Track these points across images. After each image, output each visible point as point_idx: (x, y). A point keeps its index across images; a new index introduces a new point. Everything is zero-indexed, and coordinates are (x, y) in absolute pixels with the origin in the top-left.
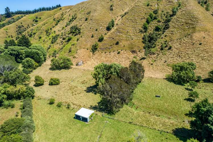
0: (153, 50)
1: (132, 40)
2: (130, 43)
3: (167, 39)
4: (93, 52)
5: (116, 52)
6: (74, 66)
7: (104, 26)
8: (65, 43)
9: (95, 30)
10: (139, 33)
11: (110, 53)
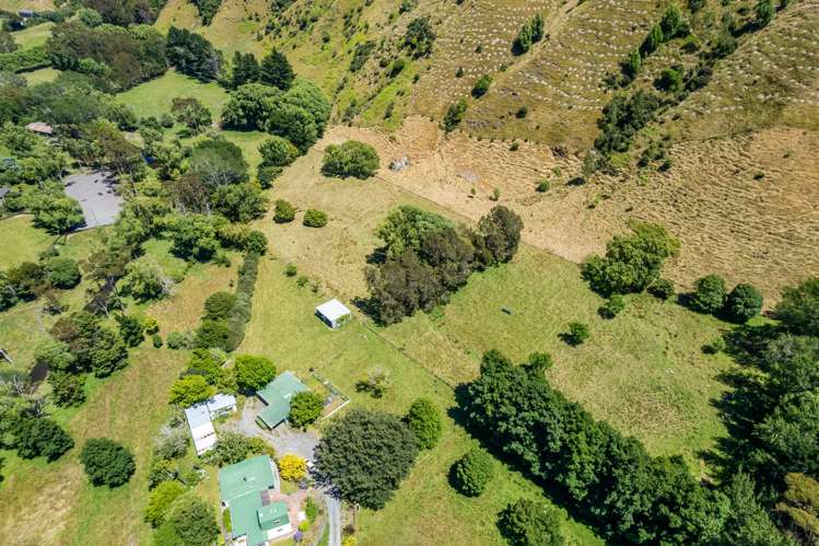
0: (616, 158)
1: (569, 111)
2: (558, 120)
3: (675, 129)
4: (448, 131)
5: (507, 145)
6: (383, 171)
7: (506, 37)
8: (385, 80)
9: (475, 48)
10: (600, 86)
11: (492, 141)
